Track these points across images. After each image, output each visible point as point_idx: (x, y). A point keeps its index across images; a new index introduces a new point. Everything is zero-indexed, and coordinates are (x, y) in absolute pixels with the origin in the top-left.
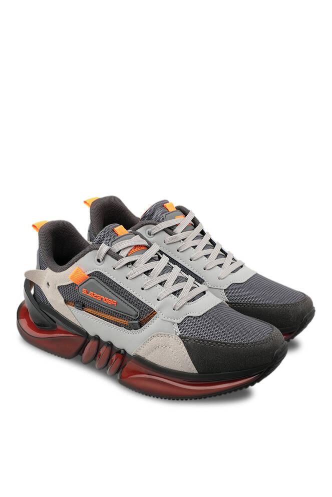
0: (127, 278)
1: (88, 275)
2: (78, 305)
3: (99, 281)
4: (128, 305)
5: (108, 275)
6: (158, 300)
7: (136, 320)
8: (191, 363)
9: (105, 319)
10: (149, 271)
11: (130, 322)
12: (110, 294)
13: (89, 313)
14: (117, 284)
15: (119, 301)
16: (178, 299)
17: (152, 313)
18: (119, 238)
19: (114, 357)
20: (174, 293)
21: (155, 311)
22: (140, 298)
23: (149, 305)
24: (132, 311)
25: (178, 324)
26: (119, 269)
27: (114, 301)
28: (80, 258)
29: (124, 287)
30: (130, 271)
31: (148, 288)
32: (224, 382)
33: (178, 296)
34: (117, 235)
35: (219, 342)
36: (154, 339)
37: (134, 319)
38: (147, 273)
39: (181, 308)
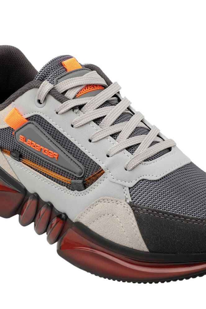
0: (72, 126)
1: (27, 119)
2: (14, 154)
3: (39, 127)
4: (72, 160)
5: (50, 121)
6: (108, 156)
7: (80, 179)
8: (141, 239)
9: (45, 175)
10: (102, 117)
11: (73, 181)
12: (51, 144)
13: (27, 165)
14: (60, 133)
15: (61, 154)
16: (132, 157)
17: (100, 172)
18: (68, 74)
19: (54, 221)
20: (128, 149)
21: (102, 170)
22: (86, 152)
23: (97, 161)
24: (76, 168)
25: (130, 188)
26: (63, 113)
27: (55, 153)
28: (17, 97)
29: (69, 137)
30: (77, 117)
31: (96, 140)
32: (179, 265)
33: (132, 153)
34: (66, 70)
35: (177, 215)
36: (100, 204)
37: (78, 178)
38: (97, 121)
39: (134, 168)
